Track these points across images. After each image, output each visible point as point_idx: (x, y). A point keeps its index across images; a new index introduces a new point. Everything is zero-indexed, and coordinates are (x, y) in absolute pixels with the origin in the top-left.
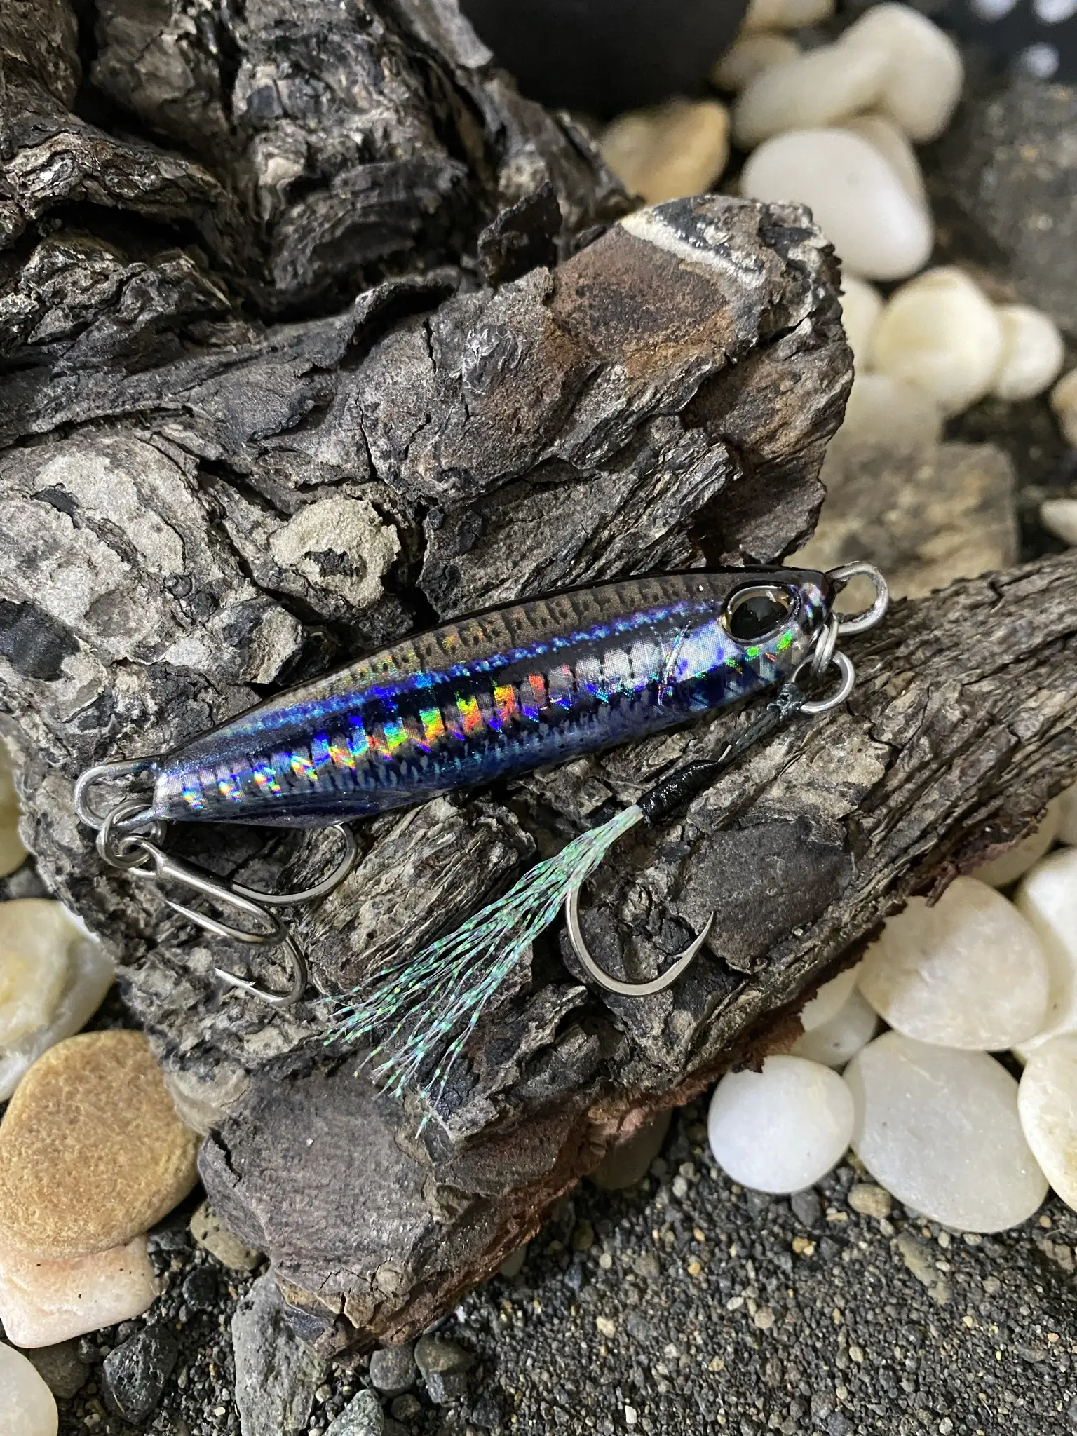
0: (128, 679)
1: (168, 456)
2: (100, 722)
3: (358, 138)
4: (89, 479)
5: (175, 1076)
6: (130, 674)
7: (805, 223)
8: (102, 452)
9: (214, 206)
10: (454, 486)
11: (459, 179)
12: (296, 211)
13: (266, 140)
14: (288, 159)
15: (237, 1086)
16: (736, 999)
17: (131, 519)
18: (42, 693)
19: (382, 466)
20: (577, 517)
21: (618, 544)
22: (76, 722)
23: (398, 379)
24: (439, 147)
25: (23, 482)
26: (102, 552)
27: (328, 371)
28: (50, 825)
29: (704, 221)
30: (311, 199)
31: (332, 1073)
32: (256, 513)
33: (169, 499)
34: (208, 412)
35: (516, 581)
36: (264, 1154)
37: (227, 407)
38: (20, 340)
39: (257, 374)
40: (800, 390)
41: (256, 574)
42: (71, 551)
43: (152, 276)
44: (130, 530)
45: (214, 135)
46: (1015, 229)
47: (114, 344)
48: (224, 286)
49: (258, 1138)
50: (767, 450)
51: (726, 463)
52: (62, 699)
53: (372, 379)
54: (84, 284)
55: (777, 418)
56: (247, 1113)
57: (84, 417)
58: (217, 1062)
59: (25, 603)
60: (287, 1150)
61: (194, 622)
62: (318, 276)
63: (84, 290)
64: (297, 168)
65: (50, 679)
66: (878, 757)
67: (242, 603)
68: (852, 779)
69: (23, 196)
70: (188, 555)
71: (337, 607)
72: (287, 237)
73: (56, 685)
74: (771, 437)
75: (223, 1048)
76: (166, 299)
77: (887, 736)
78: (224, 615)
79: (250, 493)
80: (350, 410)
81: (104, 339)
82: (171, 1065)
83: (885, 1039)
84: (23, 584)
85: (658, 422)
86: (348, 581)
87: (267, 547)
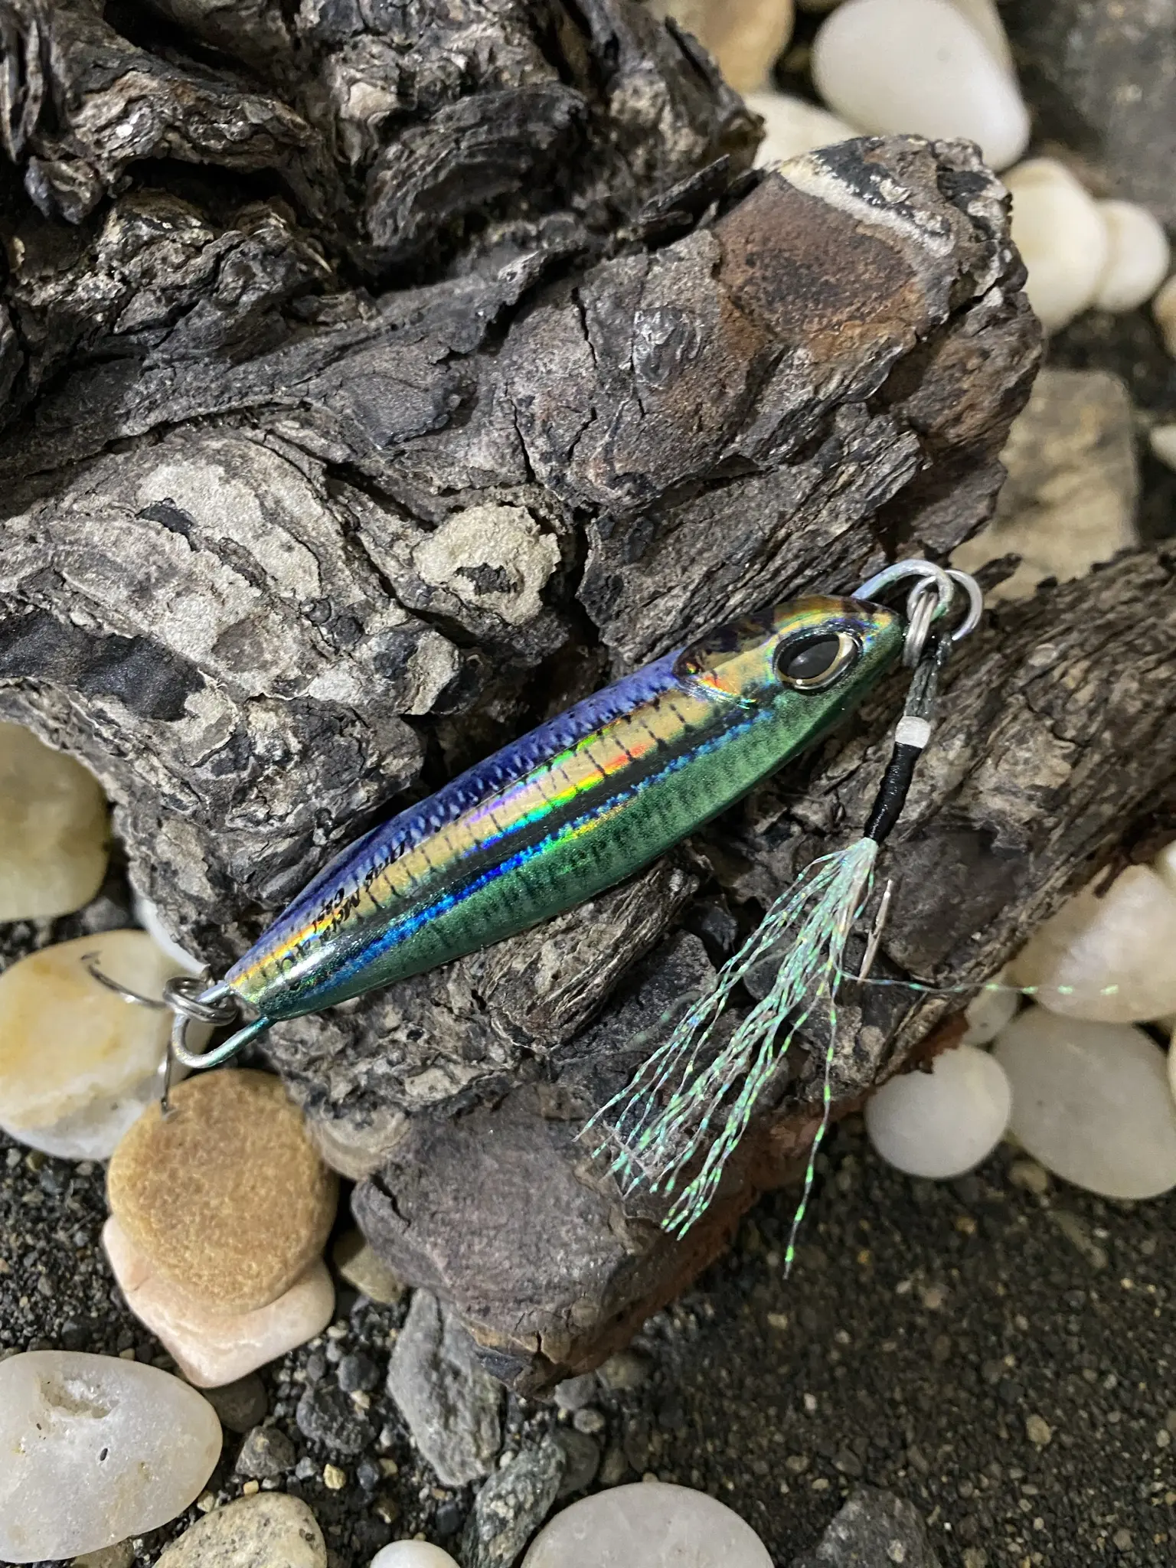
0: (263, 715)
1: (291, 463)
2: (237, 765)
3: (461, 62)
4: (202, 491)
5: (327, 1124)
6: (267, 710)
7: (975, 165)
8: (214, 459)
9: (303, 151)
10: (629, 493)
11: (577, 110)
12: (392, 151)
13: (345, 60)
14: (375, 86)
15: (397, 1130)
16: (919, 1009)
17: (257, 537)
18: (162, 734)
19: (542, 470)
20: (749, 515)
21: (796, 542)
22: (208, 765)
23: (553, 367)
24: (548, 68)
25: (124, 498)
26: (225, 576)
27: (466, 356)
28: (175, 873)
29: (878, 173)
30: (406, 135)
31: (496, 1108)
32: (394, 523)
33: (297, 511)
34: (333, 408)
35: (685, 588)
36: (432, 1196)
37: (359, 405)
38: (105, 330)
39: (382, 359)
40: (989, 368)
41: (400, 593)
42: (190, 577)
43: (253, 248)
44: (257, 550)
45: (275, 50)
46: (1104, 104)
47: (219, 333)
48: (320, 248)
49: (423, 1181)
50: (952, 433)
51: (916, 454)
52: (185, 739)
53: (520, 368)
54: (177, 259)
55: (964, 399)
56: (410, 1156)
57: (182, 416)
58: (375, 1106)
59: (138, 637)
60: (457, 1191)
61: (337, 650)
62: (421, 229)
63: (177, 268)
64: (390, 100)
65: (171, 719)
66: (1065, 757)
67: (392, 629)
68: (1039, 782)
69: (99, 157)
70: (325, 575)
71: (492, 627)
72: (384, 183)
73: (176, 725)
74: (957, 420)
75: (382, 1093)
76: (270, 274)
77: (1070, 733)
78: (373, 642)
79: (384, 499)
80: (500, 403)
81: (208, 328)
82: (322, 1113)
83: (1029, 1016)
84: (136, 616)
85: (843, 409)
86: (505, 598)
87: (411, 562)
